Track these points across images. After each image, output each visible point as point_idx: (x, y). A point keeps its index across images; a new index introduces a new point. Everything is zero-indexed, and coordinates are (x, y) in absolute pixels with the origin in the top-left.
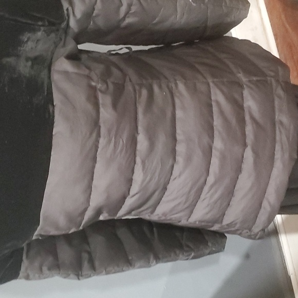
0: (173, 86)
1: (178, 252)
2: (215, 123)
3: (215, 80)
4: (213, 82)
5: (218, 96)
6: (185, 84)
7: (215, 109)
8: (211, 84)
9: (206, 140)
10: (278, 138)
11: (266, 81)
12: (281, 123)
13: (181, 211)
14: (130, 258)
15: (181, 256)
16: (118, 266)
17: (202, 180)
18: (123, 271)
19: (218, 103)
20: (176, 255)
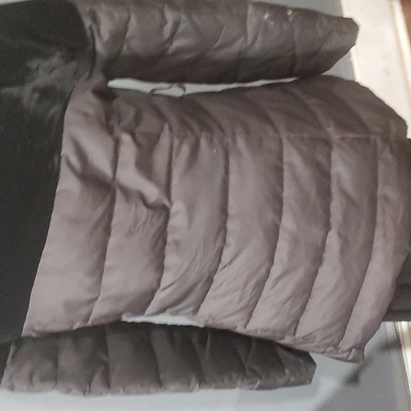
0: (230, 141)
1: (234, 376)
2: (285, 194)
3: (292, 135)
4: (288, 138)
5: (293, 157)
6: (247, 139)
7: (287, 175)
8: (285, 141)
9: (270, 215)
10: (379, 219)
11: (368, 141)
12: (386, 199)
13: (234, 313)
14: (162, 376)
15: (239, 383)
16: (142, 385)
17: (263, 270)
18: (149, 393)
19: (291, 166)
20: (231, 379)
